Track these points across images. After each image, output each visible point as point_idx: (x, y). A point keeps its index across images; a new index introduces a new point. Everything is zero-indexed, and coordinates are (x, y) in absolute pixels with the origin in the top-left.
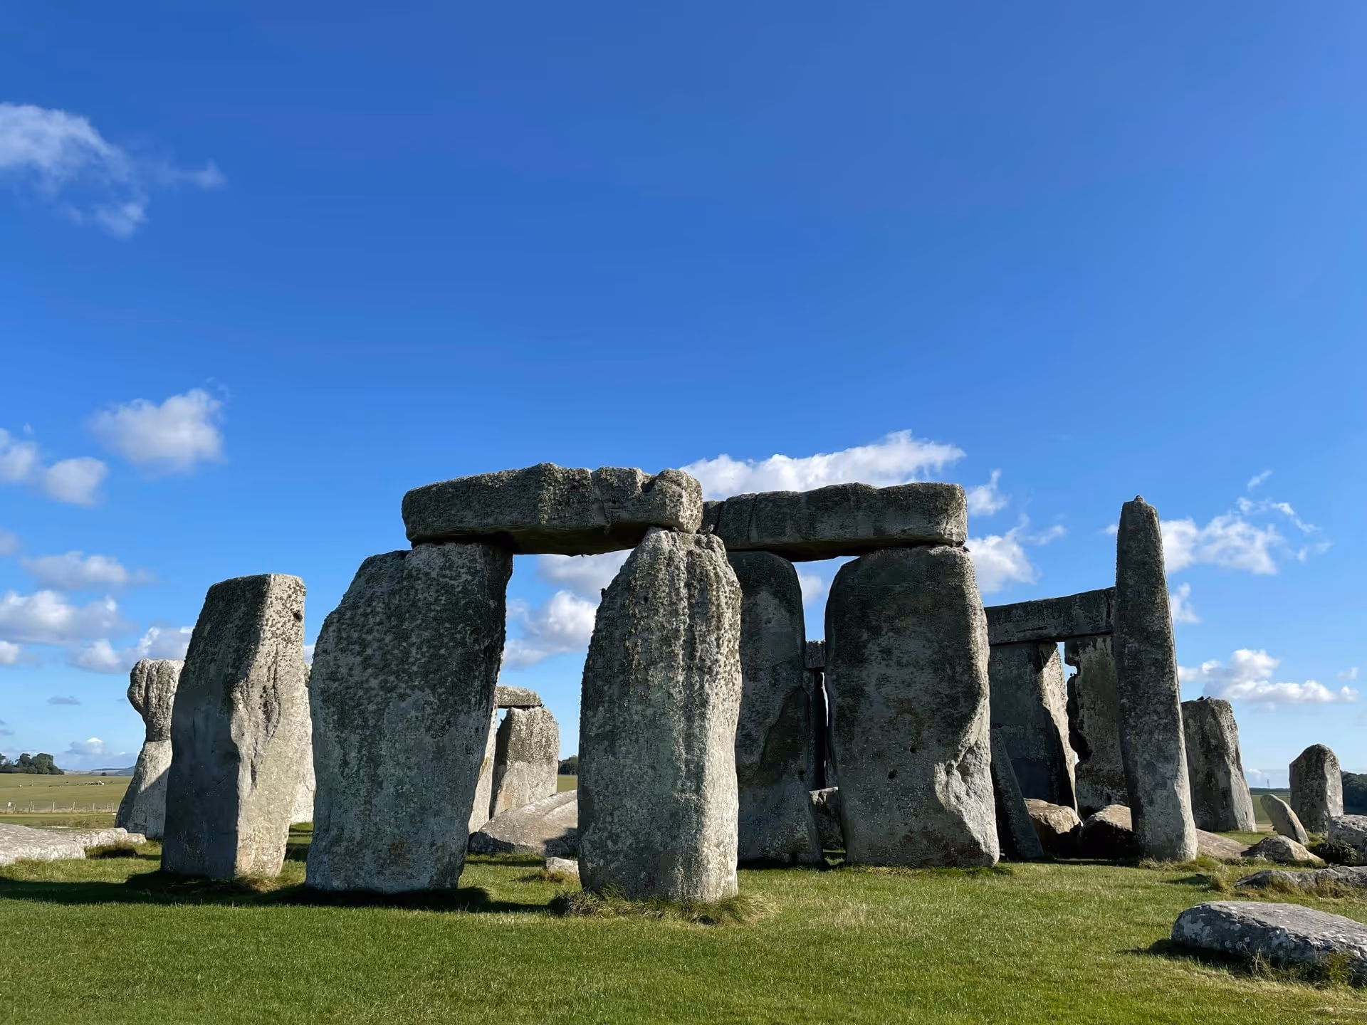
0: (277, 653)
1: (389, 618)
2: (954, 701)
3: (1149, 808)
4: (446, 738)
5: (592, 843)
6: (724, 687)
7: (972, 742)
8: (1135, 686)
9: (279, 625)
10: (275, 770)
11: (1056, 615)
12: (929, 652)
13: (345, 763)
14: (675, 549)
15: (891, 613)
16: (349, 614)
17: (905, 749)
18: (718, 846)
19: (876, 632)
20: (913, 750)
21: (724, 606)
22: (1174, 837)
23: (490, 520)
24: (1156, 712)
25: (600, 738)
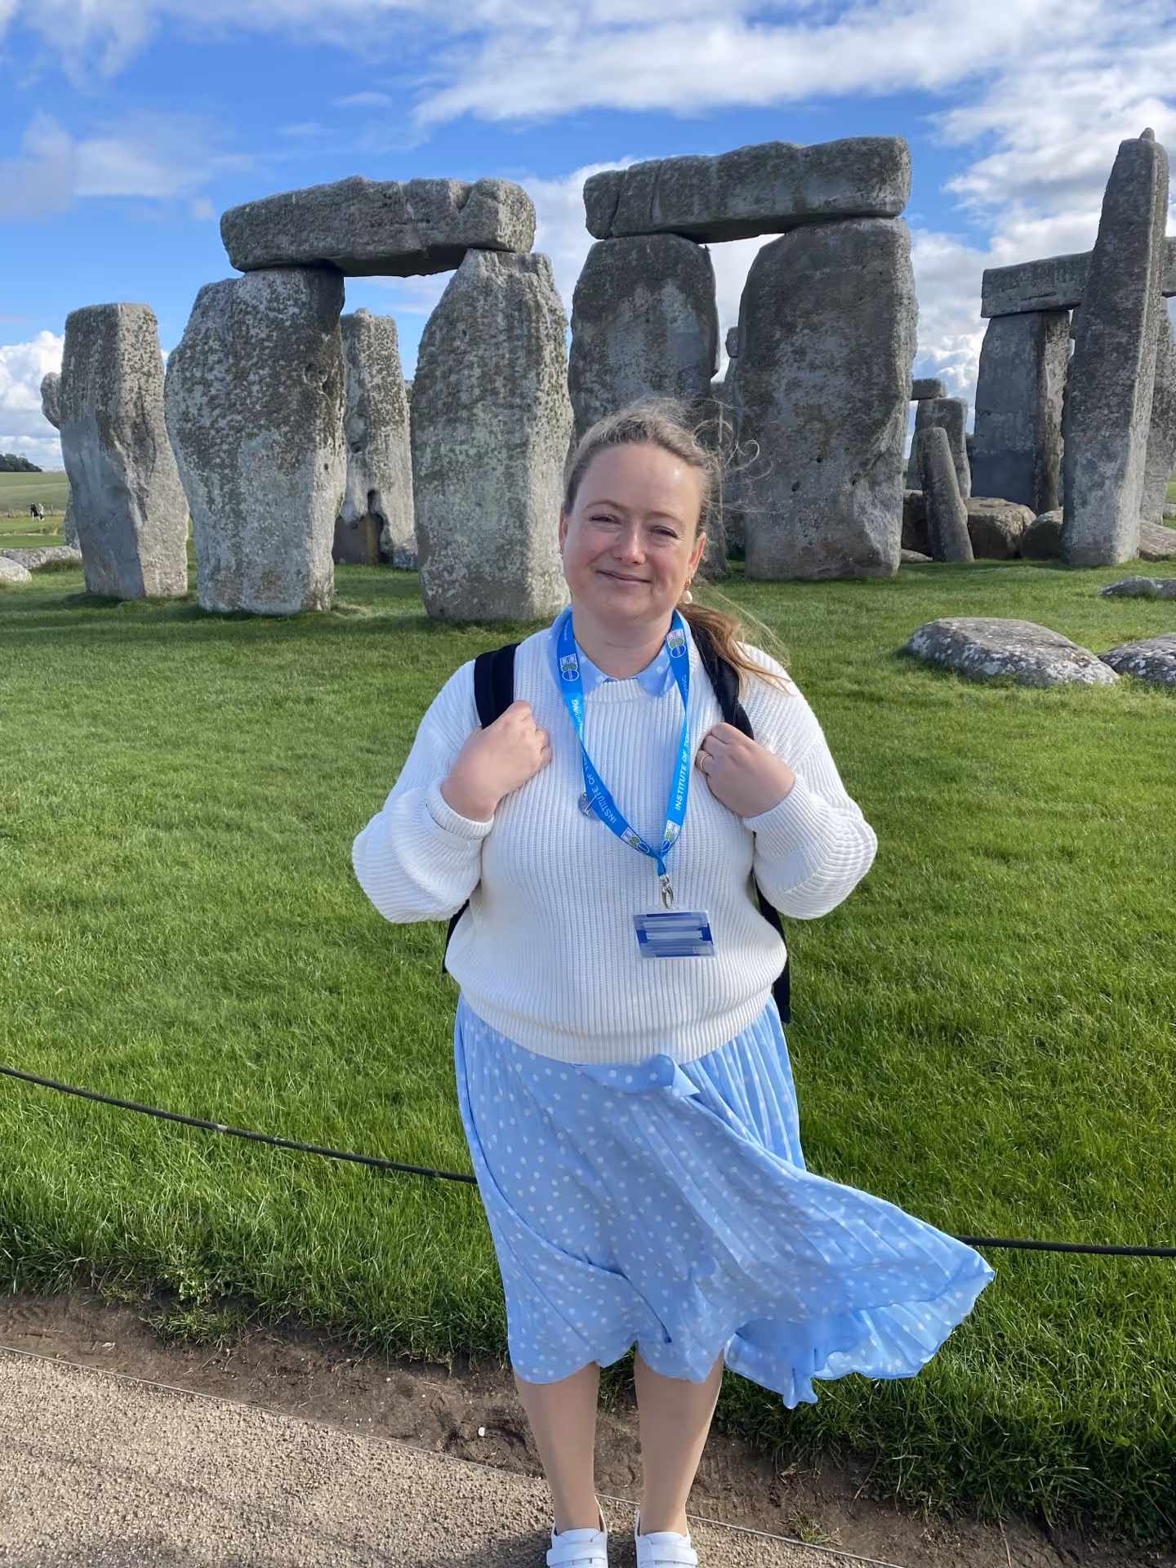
0: (140, 388)
1: (226, 356)
2: (868, 406)
3: (1082, 510)
4: (298, 475)
5: (430, 573)
6: (546, 425)
7: (883, 448)
8: (1092, 376)
9: (137, 359)
10: (160, 501)
11: (1068, 277)
12: (845, 351)
13: (211, 501)
14: (493, 275)
15: (807, 306)
16: (189, 353)
17: (811, 459)
18: (543, 575)
19: (790, 329)
20: (819, 461)
21: (545, 339)
22: (1101, 539)
23: (306, 247)
24: (1108, 405)
25: (431, 477)
